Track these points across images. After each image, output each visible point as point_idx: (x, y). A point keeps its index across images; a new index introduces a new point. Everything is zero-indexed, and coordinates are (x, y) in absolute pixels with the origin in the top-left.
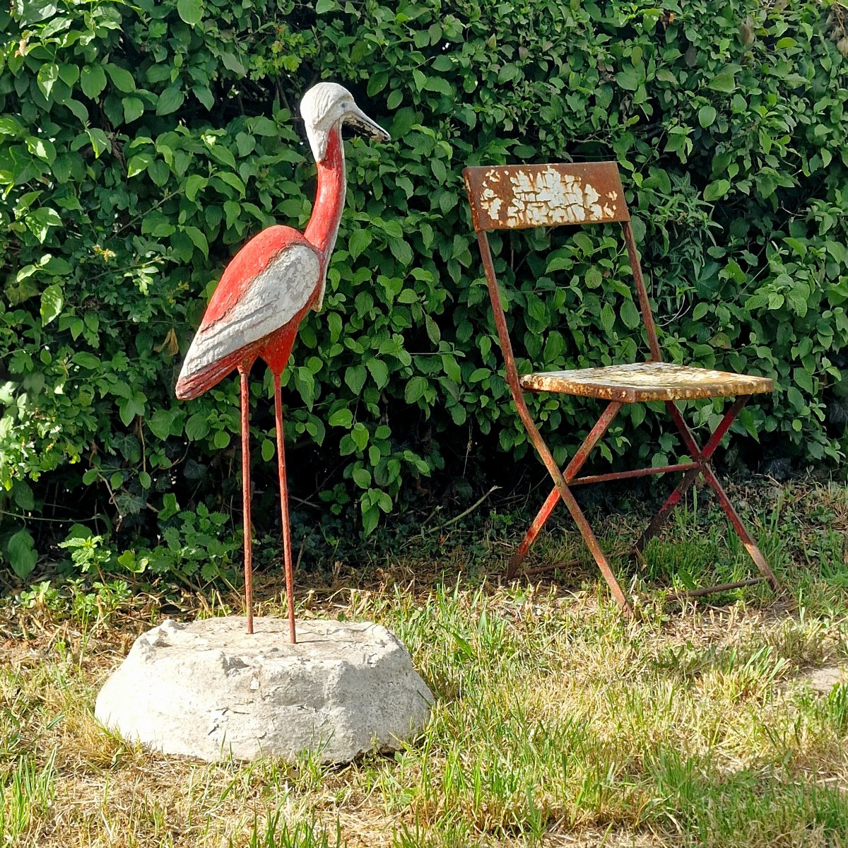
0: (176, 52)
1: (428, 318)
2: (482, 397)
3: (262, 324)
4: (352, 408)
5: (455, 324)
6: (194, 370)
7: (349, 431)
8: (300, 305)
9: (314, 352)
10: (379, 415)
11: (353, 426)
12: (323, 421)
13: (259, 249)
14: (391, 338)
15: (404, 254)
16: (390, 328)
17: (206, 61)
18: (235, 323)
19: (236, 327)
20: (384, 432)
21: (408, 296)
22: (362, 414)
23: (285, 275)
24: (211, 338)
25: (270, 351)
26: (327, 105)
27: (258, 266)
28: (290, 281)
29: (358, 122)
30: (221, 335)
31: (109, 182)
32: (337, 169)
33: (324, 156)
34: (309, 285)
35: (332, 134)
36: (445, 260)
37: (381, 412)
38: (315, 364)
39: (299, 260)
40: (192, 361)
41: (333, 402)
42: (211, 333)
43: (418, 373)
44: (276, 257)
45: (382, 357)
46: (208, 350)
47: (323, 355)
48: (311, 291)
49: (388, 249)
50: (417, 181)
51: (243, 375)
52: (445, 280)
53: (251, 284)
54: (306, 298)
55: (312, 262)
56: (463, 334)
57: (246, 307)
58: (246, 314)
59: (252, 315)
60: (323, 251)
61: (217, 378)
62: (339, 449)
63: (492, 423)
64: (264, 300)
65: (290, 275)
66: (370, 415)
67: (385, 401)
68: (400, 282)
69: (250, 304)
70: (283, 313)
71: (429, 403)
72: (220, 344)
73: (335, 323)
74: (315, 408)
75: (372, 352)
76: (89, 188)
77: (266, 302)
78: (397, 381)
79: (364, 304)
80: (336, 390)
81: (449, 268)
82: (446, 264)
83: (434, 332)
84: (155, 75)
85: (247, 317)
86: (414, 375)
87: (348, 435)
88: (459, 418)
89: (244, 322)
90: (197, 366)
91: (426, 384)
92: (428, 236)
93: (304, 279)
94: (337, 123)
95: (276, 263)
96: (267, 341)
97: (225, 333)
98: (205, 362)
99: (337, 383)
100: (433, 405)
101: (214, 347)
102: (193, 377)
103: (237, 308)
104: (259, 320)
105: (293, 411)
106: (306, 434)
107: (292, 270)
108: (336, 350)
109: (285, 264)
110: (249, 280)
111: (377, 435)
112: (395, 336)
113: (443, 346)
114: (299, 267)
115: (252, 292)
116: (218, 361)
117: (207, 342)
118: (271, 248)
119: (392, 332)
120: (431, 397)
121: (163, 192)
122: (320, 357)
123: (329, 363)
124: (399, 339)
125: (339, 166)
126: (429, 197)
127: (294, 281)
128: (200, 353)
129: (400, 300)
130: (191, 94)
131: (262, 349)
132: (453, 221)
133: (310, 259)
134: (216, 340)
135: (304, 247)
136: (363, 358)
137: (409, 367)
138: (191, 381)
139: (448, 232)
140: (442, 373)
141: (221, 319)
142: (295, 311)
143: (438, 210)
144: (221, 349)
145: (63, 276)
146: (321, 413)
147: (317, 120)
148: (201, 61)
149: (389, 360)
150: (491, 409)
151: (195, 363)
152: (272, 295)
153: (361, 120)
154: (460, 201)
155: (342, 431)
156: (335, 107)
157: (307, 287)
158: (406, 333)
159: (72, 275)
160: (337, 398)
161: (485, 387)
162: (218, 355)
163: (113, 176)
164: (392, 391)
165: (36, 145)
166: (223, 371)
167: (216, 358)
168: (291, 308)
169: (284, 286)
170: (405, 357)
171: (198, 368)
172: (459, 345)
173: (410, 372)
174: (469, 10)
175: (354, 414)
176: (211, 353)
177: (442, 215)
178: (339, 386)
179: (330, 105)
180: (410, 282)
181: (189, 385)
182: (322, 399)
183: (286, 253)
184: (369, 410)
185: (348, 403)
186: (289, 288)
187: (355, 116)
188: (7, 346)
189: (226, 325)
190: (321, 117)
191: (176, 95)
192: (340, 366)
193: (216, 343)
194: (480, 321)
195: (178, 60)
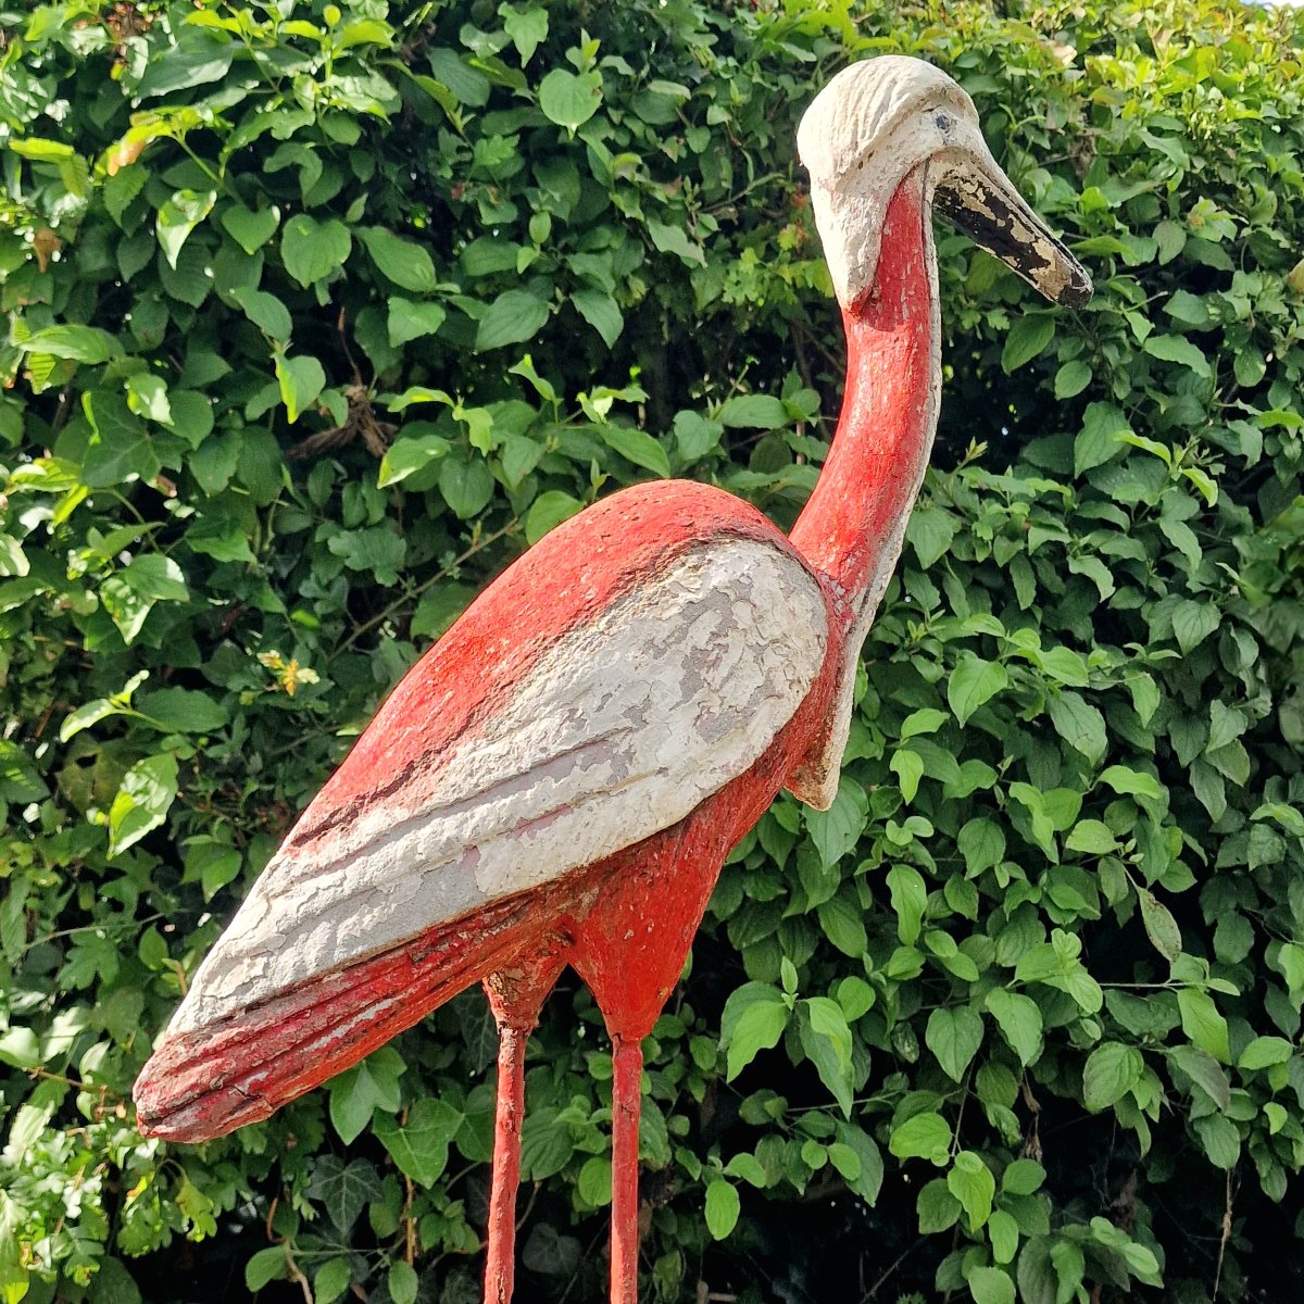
0: (534, 206)
1: (1146, 897)
2: (1269, 1108)
3: (563, 822)
4: (948, 1112)
5: (1208, 919)
6: (231, 1004)
7: (943, 1172)
8: (738, 755)
9: (853, 967)
10: (1019, 1137)
11: (952, 1161)
12: (878, 1142)
13: (589, 541)
14: (1049, 939)
15: (1085, 732)
16: (1043, 916)
17: (616, 244)
18: (448, 808)
19: (447, 827)
20: (1028, 1174)
21: (1091, 837)
22: (973, 1130)
23: (682, 633)
24: (331, 867)
25: (599, 939)
26: (883, 107)
27: (574, 595)
28: (698, 662)
29: (991, 201)
30: (378, 858)
31: (352, 513)
32: (913, 328)
33: (867, 282)
34: (781, 685)
35: (897, 207)
36: (1184, 762)
37: (1025, 1129)
38: (855, 996)
39: (740, 590)
40: (230, 962)
41: (902, 1095)
42: (333, 846)
43: (1115, 1033)
44: (653, 569)
45: (1022, 989)
46: (309, 921)
47: (876, 975)
48: (785, 711)
49: (1045, 719)
50: (1123, 573)
51: (507, 1033)
52: (1186, 810)
53: (532, 659)
54: (760, 736)
55: (794, 603)
56: (1233, 943)
57: (499, 748)
58: (497, 775)
59: (521, 779)
60: (848, 586)
61: (337, 1044)
62: (916, 1217)
63: (1289, 1173)
64: (580, 724)
65: (700, 635)
66: (996, 1135)
67: (1033, 1104)
68: (1074, 799)
69: (520, 736)
70: (656, 784)
71: (1144, 1111)
72: (367, 894)
73: (907, 891)
74: (857, 1108)
75: (1001, 975)
76: (297, 523)
77: (588, 733)
78: (1064, 1051)
79: (981, 848)
80: (906, 1067)
81: (1193, 781)
82: (1187, 771)
83: (1163, 930)
84: (480, 258)
85: (502, 786)
86: (1105, 1038)
87: (938, 1181)
88: (1222, 1151)
89: (481, 810)
90: (245, 987)
91: (1138, 1062)
92: (1147, 698)
93: (759, 659)
94: (918, 175)
95: (650, 589)
96: (587, 898)
97: (397, 848)
98: (284, 971)
99: (908, 1051)
100: (1156, 1118)
101: (338, 908)
102: (218, 1038)
103: (462, 749)
104: (550, 805)
105: (800, 1114)
106: (830, 1173)
107: (709, 621)
108: (904, 963)
109: (684, 597)
110: (528, 646)
111: (1009, 1182)
112: (1057, 933)
113: (1184, 967)
114: (742, 613)
115: (533, 690)
116: (349, 968)
117: (310, 886)
118: (635, 539)
119: (1050, 926)
120: (1150, 1097)
121: (470, 532)
122: (868, 980)
123: (890, 994)
124: (1069, 944)
125: (920, 318)
126: (1144, 616)
127: (715, 664)
128: (269, 930)
129: (1070, 844)
130: (568, 307)
131: (568, 931)
132: (1203, 671)
133: (789, 592)
134: (353, 876)
135: (768, 550)
136: (973, 992)
137: (1092, 1017)
138: (206, 1055)
139: (1191, 699)
140: (1177, 1037)
141: (388, 792)
142: (712, 781)
143: (1172, 642)
144: (368, 918)
145: (194, 736)
146: (873, 1122)
147: (849, 158)
148: (602, 244)
149: (1044, 995)
150: (1290, 1140)
151: (240, 975)
152: (616, 708)
153: (1002, 198)
154: (1223, 621)
155: (923, 1171)
156: (913, 119)
157: (768, 692)
158: (1086, 930)
159: (223, 735)
160: (912, 1088)
161: (1277, 1084)
162: (351, 942)
163: (364, 499)
164: (1048, 1077)
165: (151, 396)
166: (370, 1014)
167: (339, 955)
168: (692, 767)
169: (671, 676)
170: (1086, 991)
171: (248, 999)
172: (1219, 967)
173: (1095, 1031)
174: (1250, 199)
175: (953, 1131)
176: (320, 934)
177: (1179, 652)
178: (913, 1058)
179: (894, 107)
180: (1098, 802)
181: (193, 1075)
182: (873, 1086)
183: (693, 560)
184: (992, 1121)
185: (940, 1102)
186: (690, 685)
187: (980, 176)
188: (53, 914)
189: (401, 814)
190: (863, 144)
191: (530, 309)
192: (916, 1007)
193: (347, 889)
194: (1266, 914)
195: (540, 227)
